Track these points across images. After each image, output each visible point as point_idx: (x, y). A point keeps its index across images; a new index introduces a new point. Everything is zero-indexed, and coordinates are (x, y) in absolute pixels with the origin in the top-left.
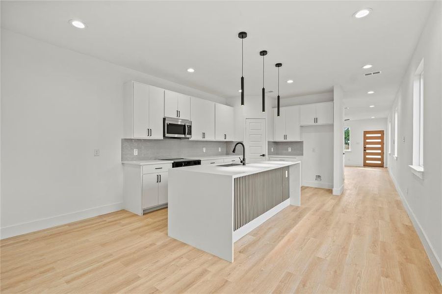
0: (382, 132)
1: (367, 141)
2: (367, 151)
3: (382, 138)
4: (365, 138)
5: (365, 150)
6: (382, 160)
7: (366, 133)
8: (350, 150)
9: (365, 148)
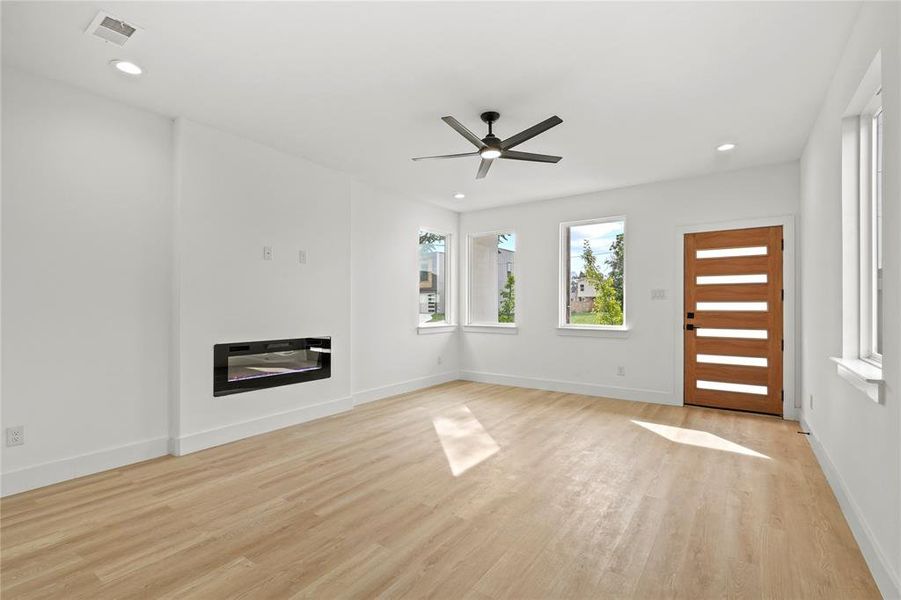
0: (772, 237)
1: (702, 280)
2: (701, 332)
3: (772, 264)
4: (693, 268)
5: (690, 328)
6: (772, 376)
7: (694, 241)
8: (624, 327)
9: (690, 315)
